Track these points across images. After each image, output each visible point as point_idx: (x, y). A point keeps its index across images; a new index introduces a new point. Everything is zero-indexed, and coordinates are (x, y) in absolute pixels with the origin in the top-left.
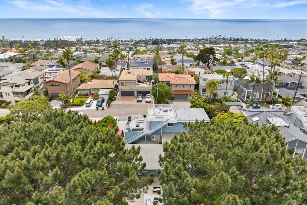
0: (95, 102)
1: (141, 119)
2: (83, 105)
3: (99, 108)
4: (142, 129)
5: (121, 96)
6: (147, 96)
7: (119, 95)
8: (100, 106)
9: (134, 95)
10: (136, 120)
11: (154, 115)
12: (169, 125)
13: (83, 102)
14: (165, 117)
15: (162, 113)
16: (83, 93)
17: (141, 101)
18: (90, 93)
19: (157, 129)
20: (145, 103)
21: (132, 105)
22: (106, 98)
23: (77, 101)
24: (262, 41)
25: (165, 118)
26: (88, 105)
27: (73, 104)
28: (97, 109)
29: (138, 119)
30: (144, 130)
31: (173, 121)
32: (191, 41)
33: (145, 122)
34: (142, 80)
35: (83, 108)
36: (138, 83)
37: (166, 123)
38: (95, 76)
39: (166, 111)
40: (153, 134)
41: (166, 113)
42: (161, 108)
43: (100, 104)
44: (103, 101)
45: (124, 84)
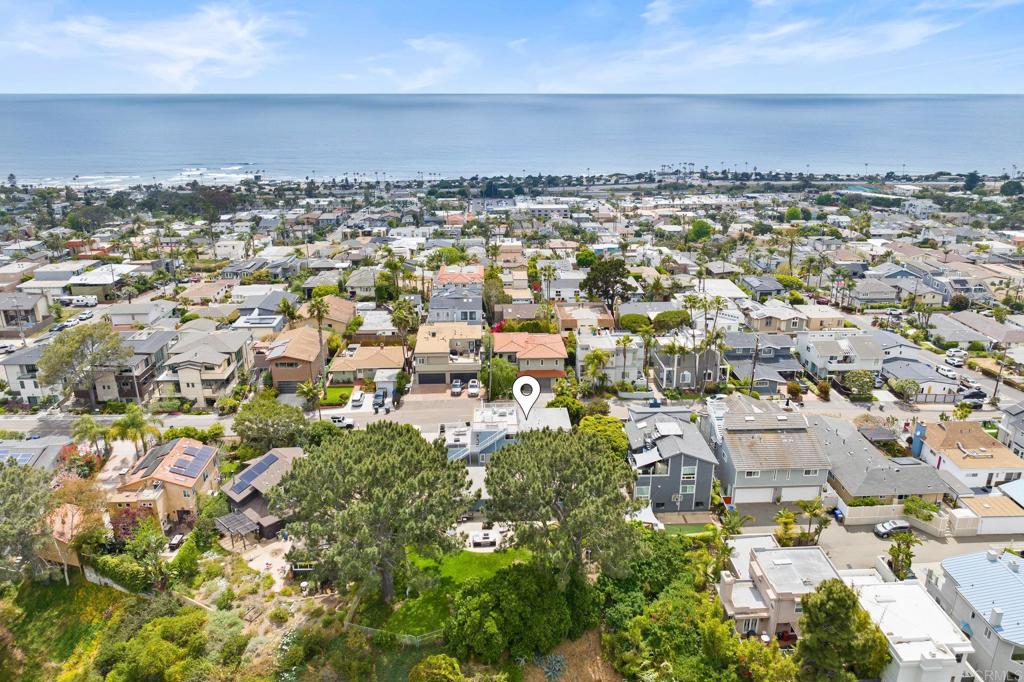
0: (369, 399)
1: (463, 429)
2: (346, 404)
3: (380, 410)
4: (464, 446)
5: (420, 383)
6: (470, 383)
7: (414, 381)
8: (381, 405)
9: (444, 382)
10: (453, 431)
11: (483, 422)
12: (508, 437)
13: (347, 398)
14: (500, 425)
15: (496, 418)
16: (340, 378)
17: (459, 394)
18: (355, 378)
19: (488, 444)
20: (467, 397)
21: (442, 401)
22: (391, 388)
23: (334, 395)
24: (822, 180)
25: (501, 427)
26: (358, 404)
27: (326, 402)
28: (377, 412)
29: (457, 430)
30: (469, 446)
31: (512, 431)
32: (602, 182)
33: (469, 434)
34: (459, 349)
35: (347, 409)
36: (451, 356)
37: (503, 434)
38: (353, 334)
39: (503, 415)
40: (482, 452)
41: (504, 419)
42: (495, 409)
43: (380, 401)
44: (385, 395)
45: (425, 359)
